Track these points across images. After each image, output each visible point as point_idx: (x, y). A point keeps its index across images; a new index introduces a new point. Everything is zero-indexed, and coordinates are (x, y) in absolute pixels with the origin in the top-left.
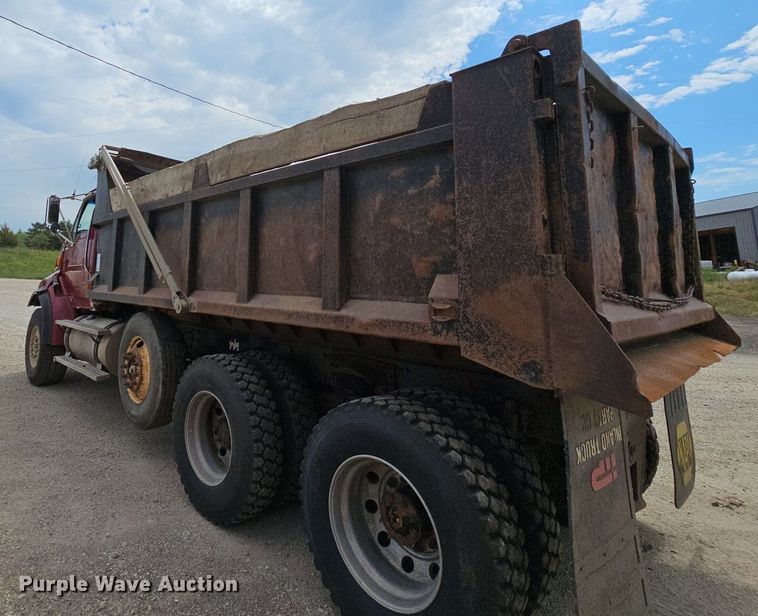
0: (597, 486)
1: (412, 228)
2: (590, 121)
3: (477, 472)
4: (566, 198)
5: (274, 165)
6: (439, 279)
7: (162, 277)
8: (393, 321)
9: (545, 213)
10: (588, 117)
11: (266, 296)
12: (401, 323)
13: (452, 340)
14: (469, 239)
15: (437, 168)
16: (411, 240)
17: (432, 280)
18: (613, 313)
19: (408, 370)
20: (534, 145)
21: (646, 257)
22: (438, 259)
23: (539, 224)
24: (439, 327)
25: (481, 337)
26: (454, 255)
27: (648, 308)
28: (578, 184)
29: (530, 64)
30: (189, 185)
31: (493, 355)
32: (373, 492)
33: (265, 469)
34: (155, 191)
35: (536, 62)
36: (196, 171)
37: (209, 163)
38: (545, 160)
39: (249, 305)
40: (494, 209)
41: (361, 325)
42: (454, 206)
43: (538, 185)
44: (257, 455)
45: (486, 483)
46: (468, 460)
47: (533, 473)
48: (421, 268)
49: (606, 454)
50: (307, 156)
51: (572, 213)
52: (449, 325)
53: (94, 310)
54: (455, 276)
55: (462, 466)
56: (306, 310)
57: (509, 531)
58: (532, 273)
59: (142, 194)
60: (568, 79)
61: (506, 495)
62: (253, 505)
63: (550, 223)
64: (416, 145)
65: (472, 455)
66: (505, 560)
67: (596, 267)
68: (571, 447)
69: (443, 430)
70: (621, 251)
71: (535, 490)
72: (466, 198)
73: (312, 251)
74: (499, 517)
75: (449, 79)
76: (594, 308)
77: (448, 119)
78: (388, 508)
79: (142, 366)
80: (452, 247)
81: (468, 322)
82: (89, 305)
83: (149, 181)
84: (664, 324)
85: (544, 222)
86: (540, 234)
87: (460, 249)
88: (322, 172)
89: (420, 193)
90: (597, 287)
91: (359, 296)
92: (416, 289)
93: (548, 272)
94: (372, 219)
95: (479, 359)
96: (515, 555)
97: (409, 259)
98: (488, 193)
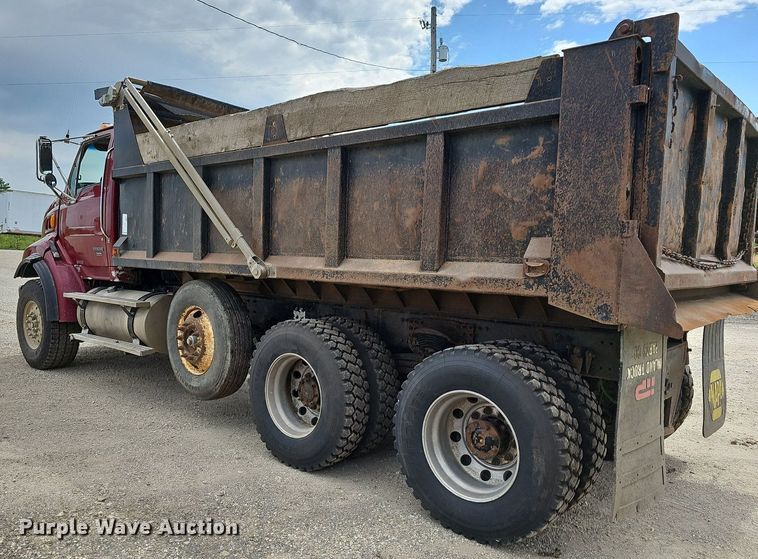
0: (639, 397)
1: (513, 196)
2: (675, 107)
3: (551, 394)
4: (647, 173)
5: (370, 124)
6: (534, 241)
7: (232, 241)
8: (490, 279)
9: (629, 187)
10: (674, 103)
11: (356, 260)
12: (497, 280)
13: (541, 292)
14: (565, 207)
15: (541, 140)
16: (511, 207)
17: (527, 242)
18: (668, 268)
19: (487, 328)
20: (628, 126)
21: (703, 224)
22: (535, 223)
23: (623, 195)
24: (531, 283)
25: (567, 288)
26: (550, 220)
27: (697, 266)
28: (657, 163)
29: (633, 51)
30: (258, 140)
31: (574, 302)
32: (457, 425)
33: (355, 417)
34: (209, 141)
35: (639, 49)
36: (269, 121)
37: (285, 115)
38: (635, 140)
39: (340, 269)
40: (588, 181)
41: (460, 283)
42: (554, 176)
43: (627, 161)
44: (349, 405)
45: (558, 401)
46: (545, 386)
47: (591, 399)
48: (517, 232)
49: (649, 376)
50: (409, 118)
51: (650, 187)
52: (540, 280)
53: (117, 280)
54: (548, 239)
55: (540, 390)
56: (403, 272)
57: (571, 433)
58: (613, 235)
59: (189, 144)
60: (662, 68)
61: (571, 411)
62: (342, 448)
63: (632, 195)
64: (524, 116)
65: (548, 383)
66: (567, 451)
67: (661, 231)
68: (624, 367)
69: (527, 366)
70: (684, 219)
71: (592, 410)
72: (565, 170)
73: (410, 215)
74: (566, 424)
75: (562, 55)
76: (655, 263)
77: (556, 94)
78: (473, 433)
79: (203, 336)
80: (548, 214)
81: (558, 277)
82: (110, 275)
83: (199, 129)
84: (708, 280)
85: (628, 193)
86: (624, 203)
87: (556, 215)
88: (425, 135)
89: (523, 162)
90: (659, 247)
91: (457, 258)
92: (512, 251)
93: (625, 235)
94: (474, 185)
95: (563, 306)
96: (574, 449)
97: (507, 224)
98: (585, 166)
